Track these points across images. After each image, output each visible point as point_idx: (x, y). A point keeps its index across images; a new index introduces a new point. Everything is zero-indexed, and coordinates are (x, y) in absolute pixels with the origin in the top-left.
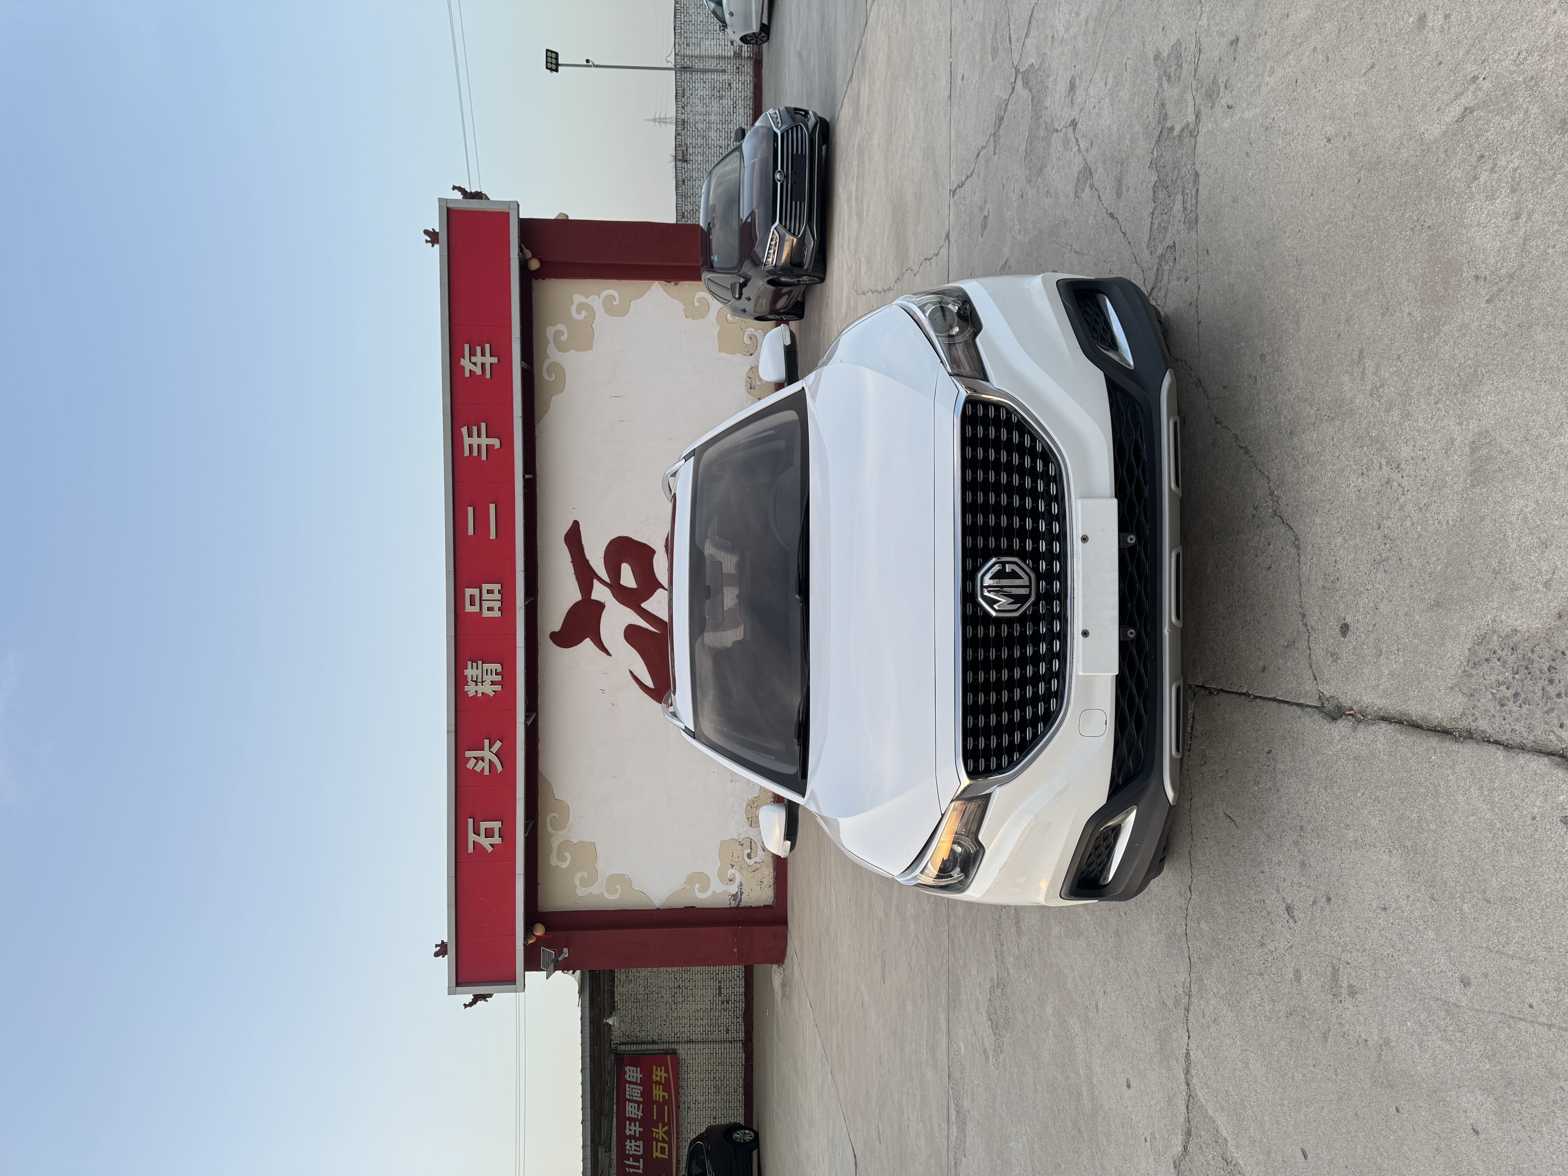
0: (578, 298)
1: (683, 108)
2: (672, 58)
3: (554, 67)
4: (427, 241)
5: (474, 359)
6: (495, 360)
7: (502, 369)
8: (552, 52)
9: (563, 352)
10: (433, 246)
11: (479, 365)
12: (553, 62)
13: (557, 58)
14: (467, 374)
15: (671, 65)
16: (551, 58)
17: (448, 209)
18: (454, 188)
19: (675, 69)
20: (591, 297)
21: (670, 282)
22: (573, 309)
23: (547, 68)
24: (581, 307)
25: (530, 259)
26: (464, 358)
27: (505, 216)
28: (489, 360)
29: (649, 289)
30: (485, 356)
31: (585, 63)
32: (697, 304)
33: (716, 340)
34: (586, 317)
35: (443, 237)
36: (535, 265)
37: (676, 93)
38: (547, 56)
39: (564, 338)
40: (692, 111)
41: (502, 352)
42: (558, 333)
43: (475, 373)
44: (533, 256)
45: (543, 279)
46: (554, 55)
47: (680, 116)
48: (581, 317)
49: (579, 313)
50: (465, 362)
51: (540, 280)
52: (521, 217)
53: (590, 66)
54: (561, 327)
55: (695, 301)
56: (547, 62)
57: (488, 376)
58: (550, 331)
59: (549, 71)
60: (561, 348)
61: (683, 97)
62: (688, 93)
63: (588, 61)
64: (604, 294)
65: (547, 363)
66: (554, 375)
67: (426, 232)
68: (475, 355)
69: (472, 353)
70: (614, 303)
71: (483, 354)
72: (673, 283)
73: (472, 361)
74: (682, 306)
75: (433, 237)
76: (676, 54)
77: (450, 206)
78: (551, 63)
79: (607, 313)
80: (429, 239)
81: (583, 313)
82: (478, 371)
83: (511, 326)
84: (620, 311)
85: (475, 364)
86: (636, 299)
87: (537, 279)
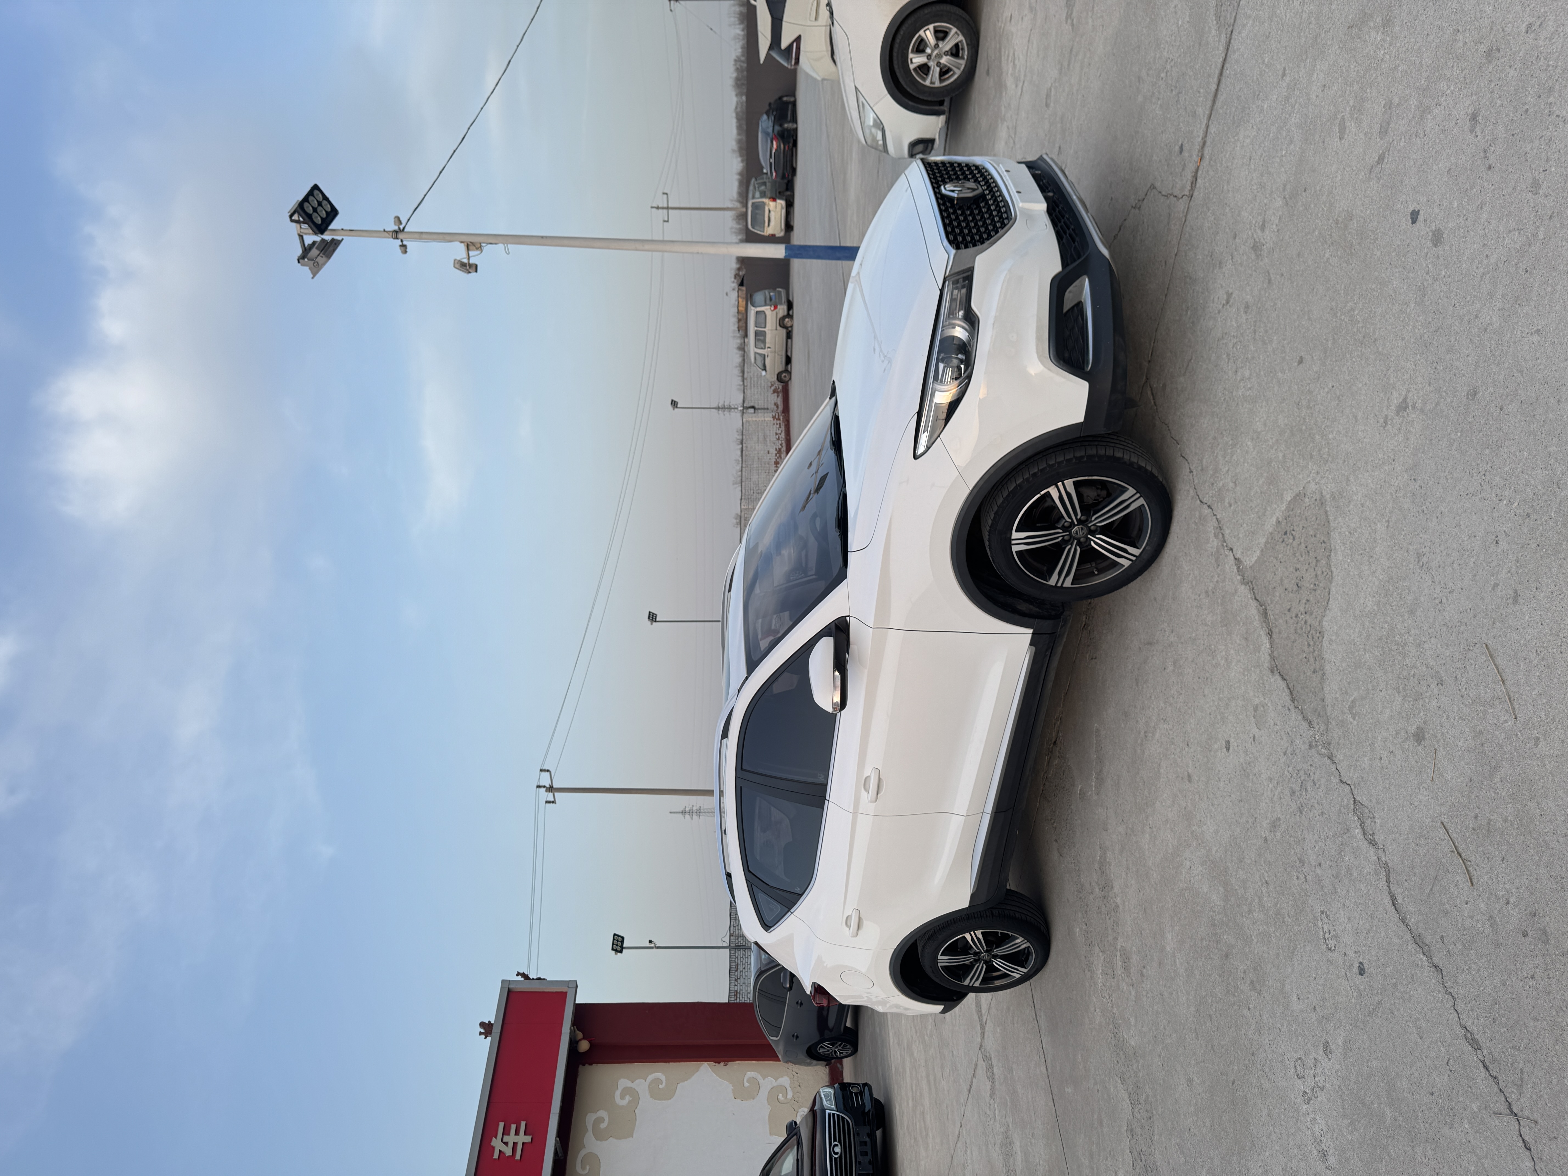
0: (623, 1083)
1: (736, 980)
2: (727, 939)
3: (619, 948)
4: (481, 1034)
5: (506, 1139)
6: (528, 1139)
7: (534, 1150)
8: (618, 936)
9: (601, 1140)
10: (485, 1038)
11: (511, 1145)
12: (618, 944)
13: (622, 942)
14: (496, 1156)
15: (725, 944)
16: (618, 941)
17: (509, 989)
18: (518, 974)
19: (729, 947)
20: (637, 1081)
21: (719, 1063)
22: (618, 1093)
23: (613, 949)
24: (627, 1091)
25: (581, 1040)
26: (496, 1138)
27: (564, 995)
28: (523, 1138)
29: (698, 1071)
30: (518, 1135)
31: (648, 945)
32: (746, 1084)
33: (767, 1121)
34: (630, 1102)
35: (497, 1030)
36: (584, 1046)
37: (730, 968)
38: (614, 939)
39: (603, 1126)
40: (744, 983)
41: (537, 1133)
42: (600, 1120)
43: (504, 1154)
44: (584, 1038)
45: (591, 1064)
46: (620, 939)
47: (734, 988)
48: (624, 1103)
49: (622, 1097)
50: (496, 1143)
51: (587, 1066)
52: (577, 1002)
53: (652, 948)
54: (602, 1113)
55: (745, 1081)
56: (613, 944)
57: (518, 1157)
58: (590, 1118)
59: (614, 952)
60: (600, 1136)
61: (737, 971)
62: (741, 968)
63: (650, 942)
64: (650, 1078)
65: (583, 1153)
66: (588, 1168)
67: (482, 1025)
68: (509, 1134)
69: (506, 1132)
70: (661, 1086)
71: (517, 1133)
72: (722, 1064)
73: (504, 1141)
74: (731, 1087)
75: (487, 1028)
76: (730, 936)
77: (511, 986)
78: (617, 945)
79: (652, 1096)
80: (483, 1031)
81: (628, 1098)
82: (508, 1151)
83: (551, 1103)
84: (667, 1094)
85: (506, 1144)
86: (683, 1081)
87: (584, 1065)
